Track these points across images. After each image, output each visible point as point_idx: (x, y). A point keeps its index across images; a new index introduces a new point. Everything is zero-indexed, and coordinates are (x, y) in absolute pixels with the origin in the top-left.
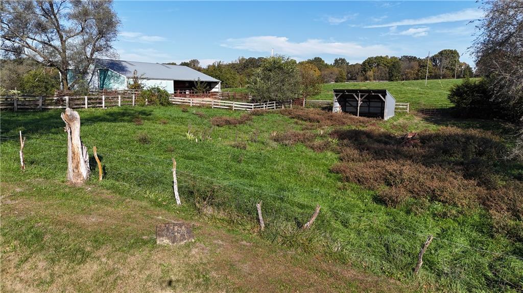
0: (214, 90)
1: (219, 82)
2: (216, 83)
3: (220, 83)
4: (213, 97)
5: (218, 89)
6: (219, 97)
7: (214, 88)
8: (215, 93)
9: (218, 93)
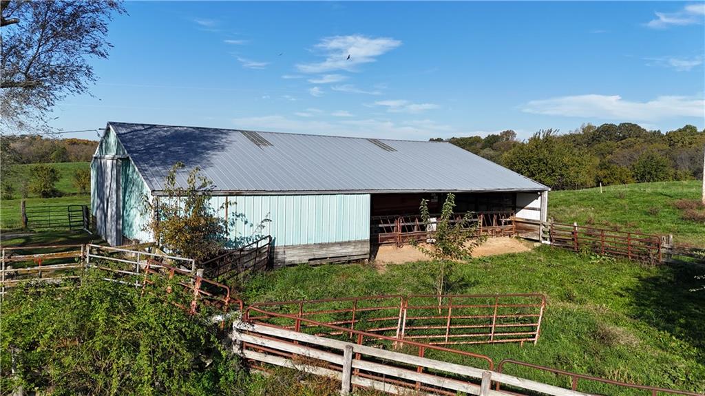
2: (534, 194)
3: (546, 195)
4: (520, 235)
5: (539, 212)
6: (541, 239)
7: (526, 207)
8: (529, 225)
9: (539, 225)
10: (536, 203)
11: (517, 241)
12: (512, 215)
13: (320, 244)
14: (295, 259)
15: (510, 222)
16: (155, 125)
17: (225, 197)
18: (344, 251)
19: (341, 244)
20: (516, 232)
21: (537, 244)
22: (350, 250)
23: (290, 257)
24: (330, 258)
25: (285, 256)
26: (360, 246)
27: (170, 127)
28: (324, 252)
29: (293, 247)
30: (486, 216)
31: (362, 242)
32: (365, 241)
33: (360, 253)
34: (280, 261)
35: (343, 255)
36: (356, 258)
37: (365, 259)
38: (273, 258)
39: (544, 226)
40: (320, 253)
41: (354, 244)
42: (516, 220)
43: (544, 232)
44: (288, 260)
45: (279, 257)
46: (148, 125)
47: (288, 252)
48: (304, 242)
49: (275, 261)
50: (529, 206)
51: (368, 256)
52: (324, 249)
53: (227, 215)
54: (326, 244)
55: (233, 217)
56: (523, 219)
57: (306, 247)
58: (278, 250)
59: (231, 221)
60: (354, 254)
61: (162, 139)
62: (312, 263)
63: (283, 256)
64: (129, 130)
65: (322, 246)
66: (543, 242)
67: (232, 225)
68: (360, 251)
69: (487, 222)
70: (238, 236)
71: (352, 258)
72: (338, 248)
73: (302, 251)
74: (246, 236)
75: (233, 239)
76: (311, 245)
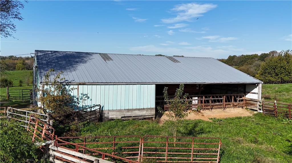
0: (249, 96)
1: (258, 84)
2: (254, 85)
3: (260, 85)
4: (248, 107)
5: (257, 95)
6: (258, 109)
7: (251, 92)
8: (252, 102)
9: (257, 102)
10: (256, 90)
11: (246, 110)
12: (243, 96)
13: (127, 109)
14: (114, 117)
15: (242, 100)
16: (57, 51)
17: (77, 86)
18: (141, 113)
19: (139, 110)
20: (246, 105)
21: (255, 112)
22: (144, 113)
23: (112, 115)
24: (133, 116)
25: (109, 115)
26: (149, 111)
27: (64, 52)
28: (130, 114)
29: (113, 111)
30: (227, 97)
31: (151, 109)
32: (152, 108)
33: (150, 115)
34: (106, 118)
35: (140, 115)
36: (147, 117)
37: (153, 117)
38: (102, 116)
39: (260, 102)
40: (128, 114)
41: (146, 110)
42: (245, 99)
43: (260, 106)
44: (110, 117)
45: (106, 115)
46: (54, 51)
47: (110, 113)
48: (119, 108)
49: (103, 117)
50: (252, 91)
51: (154, 116)
52: (130, 112)
53: (78, 94)
54: (131, 109)
55: (81, 96)
56: (249, 98)
57: (120, 111)
58: (105, 112)
59: (81, 97)
60: (146, 115)
61: (57, 58)
62: (123, 119)
63: (108, 115)
64: (43, 54)
65: (128, 110)
66: (259, 111)
67: (81, 99)
68: (150, 114)
69: (228, 100)
70: (84, 105)
71: (145, 117)
72: (137, 112)
73: (118, 113)
74: (88, 105)
75: (81, 106)
76: (122, 110)
